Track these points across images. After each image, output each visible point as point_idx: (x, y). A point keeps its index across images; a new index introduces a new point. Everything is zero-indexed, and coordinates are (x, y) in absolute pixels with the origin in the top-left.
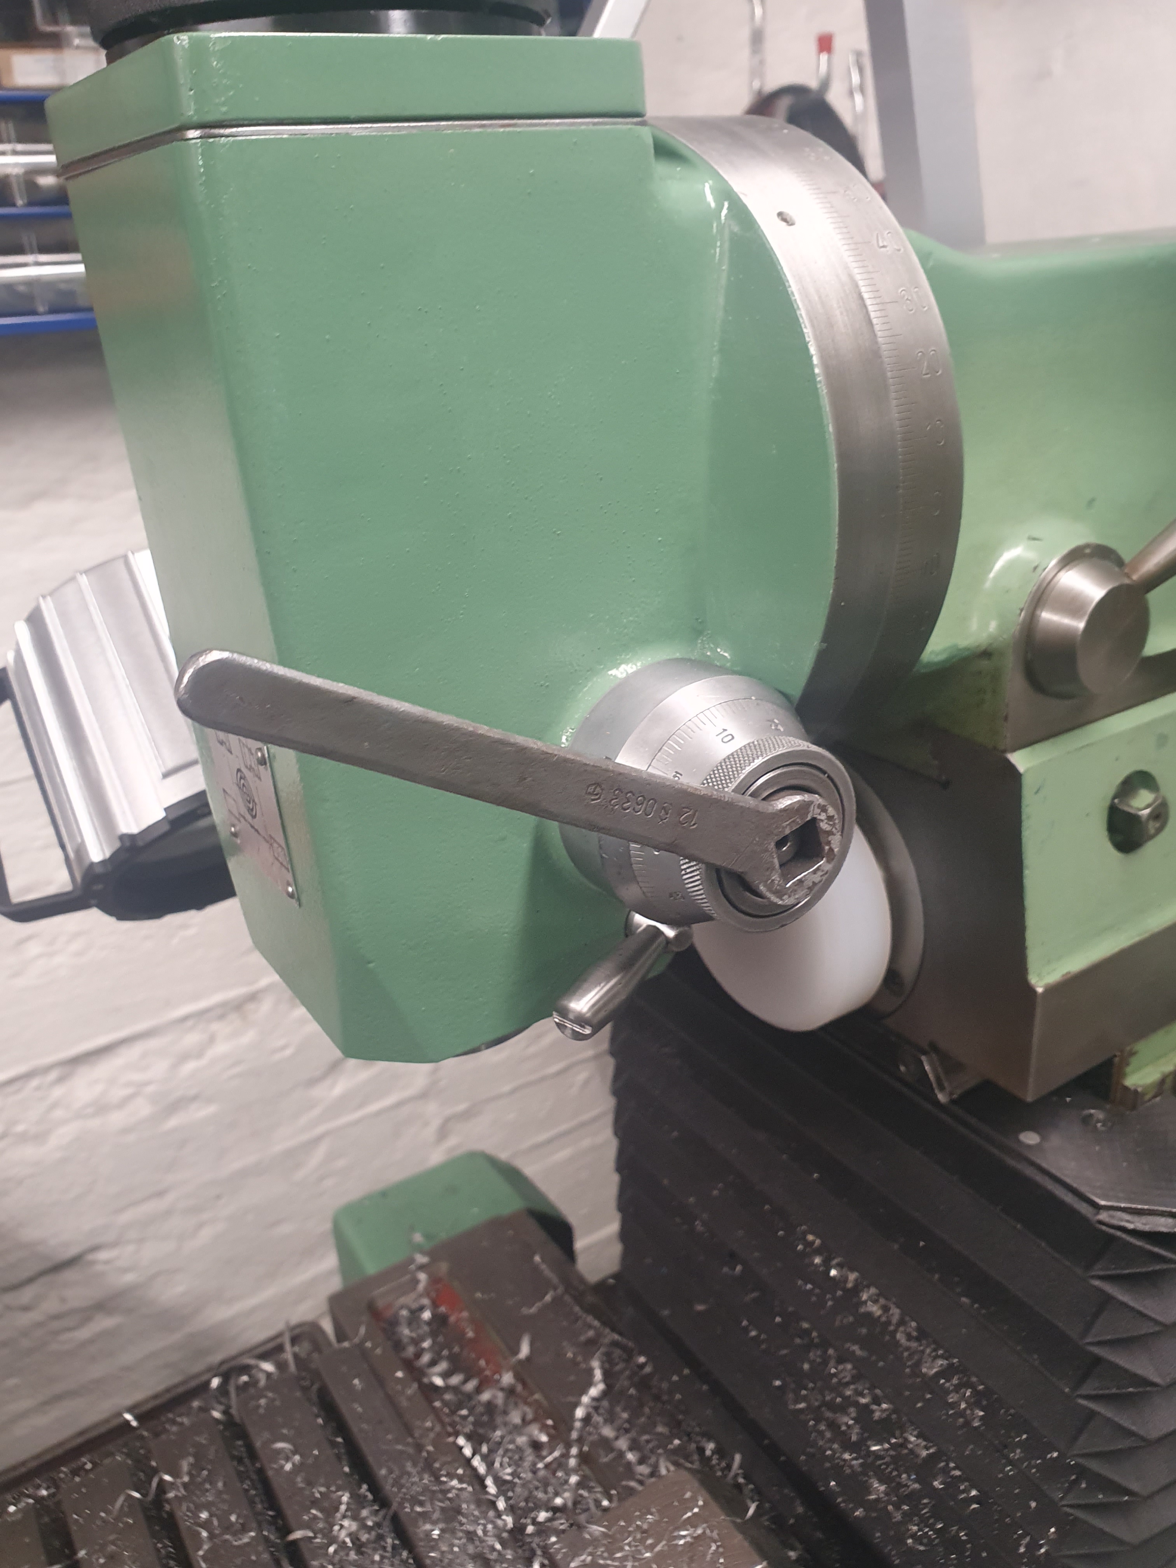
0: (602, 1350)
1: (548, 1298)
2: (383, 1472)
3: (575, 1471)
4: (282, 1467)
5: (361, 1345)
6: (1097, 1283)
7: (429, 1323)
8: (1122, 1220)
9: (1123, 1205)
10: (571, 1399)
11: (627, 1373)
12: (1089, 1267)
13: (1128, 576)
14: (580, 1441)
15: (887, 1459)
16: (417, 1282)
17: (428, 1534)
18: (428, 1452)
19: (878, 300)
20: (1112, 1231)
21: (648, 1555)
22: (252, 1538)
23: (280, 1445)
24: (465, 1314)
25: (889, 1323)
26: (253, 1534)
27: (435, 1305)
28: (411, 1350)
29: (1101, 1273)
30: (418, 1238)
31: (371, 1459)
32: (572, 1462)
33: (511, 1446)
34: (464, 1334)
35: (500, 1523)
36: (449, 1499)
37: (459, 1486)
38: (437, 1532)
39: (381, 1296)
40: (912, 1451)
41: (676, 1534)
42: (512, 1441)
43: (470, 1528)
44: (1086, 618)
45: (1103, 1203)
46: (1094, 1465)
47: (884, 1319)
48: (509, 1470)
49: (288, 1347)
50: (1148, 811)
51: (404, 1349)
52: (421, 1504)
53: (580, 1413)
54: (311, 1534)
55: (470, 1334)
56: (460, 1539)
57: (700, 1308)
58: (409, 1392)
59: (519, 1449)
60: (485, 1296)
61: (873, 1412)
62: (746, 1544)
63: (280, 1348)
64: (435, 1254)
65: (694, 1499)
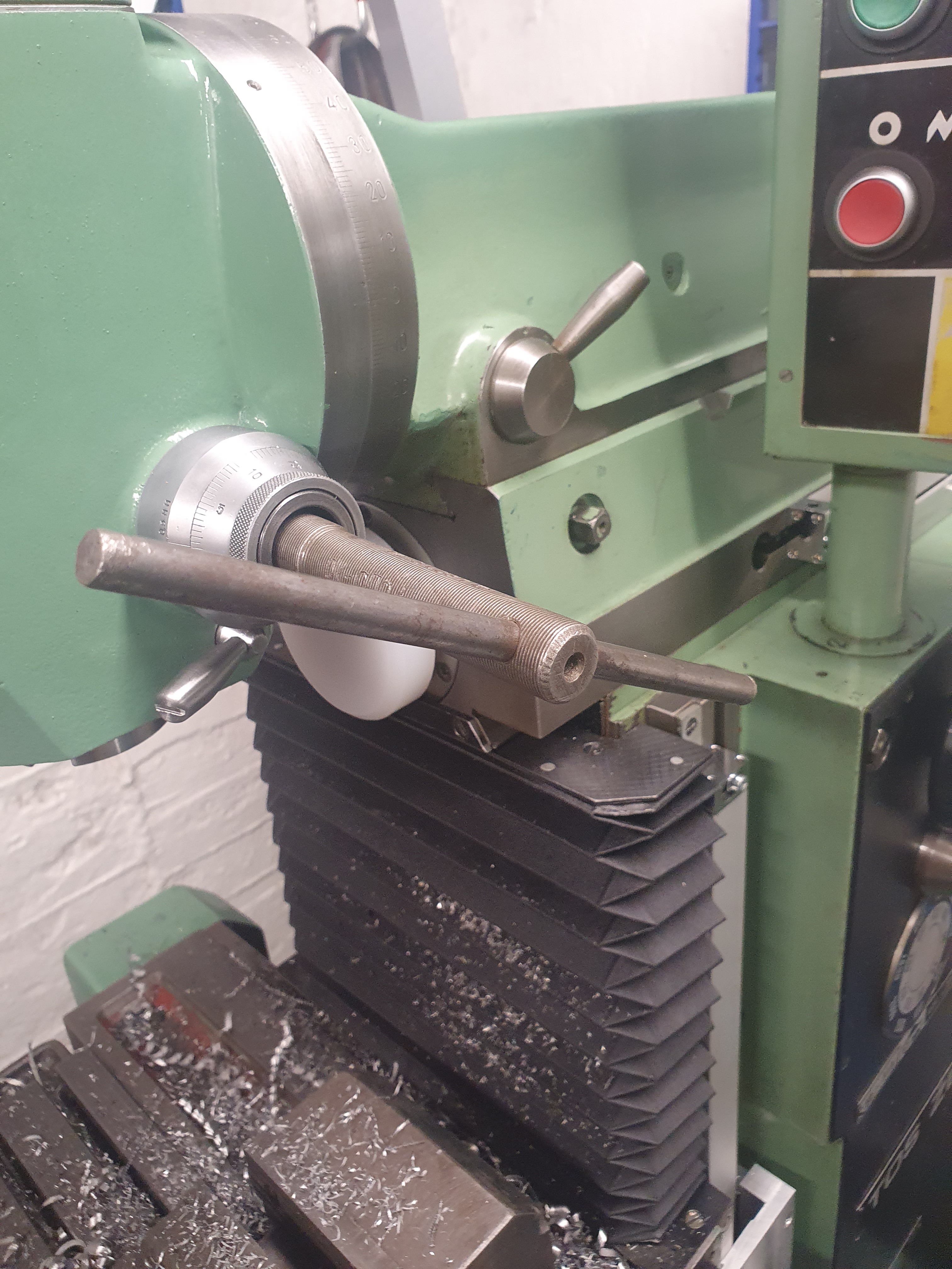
0: (290, 1012)
1: (244, 983)
2: (119, 1138)
3: (275, 1104)
4: (33, 1154)
5: (94, 1049)
6: (602, 860)
7: (150, 1021)
8: (610, 810)
9: (610, 800)
10: (267, 1053)
11: (311, 1025)
12: (595, 850)
13: (555, 349)
14: (277, 1081)
15: (496, 1034)
16: (136, 990)
17: (160, 1176)
18: (156, 1116)
19: (332, 145)
20: (605, 820)
21: (321, 1135)
22: (12, 1211)
23: (30, 1138)
24: (179, 1008)
25: (481, 933)
26: (12, 1208)
27: (154, 1006)
28: (137, 1043)
29: (604, 852)
30: (135, 958)
31: (108, 1132)
32: (272, 1098)
33: (225, 1098)
34: (180, 1022)
35: (217, 1154)
36: (175, 1146)
37: (182, 1135)
38: (166, 1172)
39: (109, 1008)
40: (509, 1023)
41: (341, 1116)
42: (225, 1094)
43: (194, 1163)
44: (526, 380)
45: (596, 801)
46: (620, 993)
47: (477, 930)
48: (223, 1115)
49: (33, 1065)
50: (595, 520)
51: (131, 1045)
52: (152, 1155)
53: (275, 1061)
54: (62, 1198)
55: (185, 1023)
56: (186, 1172)
57: (355, 961)
58: (137, 1075)
59: (231, 1099)
60: (194, 991)
61: (480, 1002)
62: (394, 1112)
63: (27, 1066)
64: (150, 968)
65: (353, 1091)
